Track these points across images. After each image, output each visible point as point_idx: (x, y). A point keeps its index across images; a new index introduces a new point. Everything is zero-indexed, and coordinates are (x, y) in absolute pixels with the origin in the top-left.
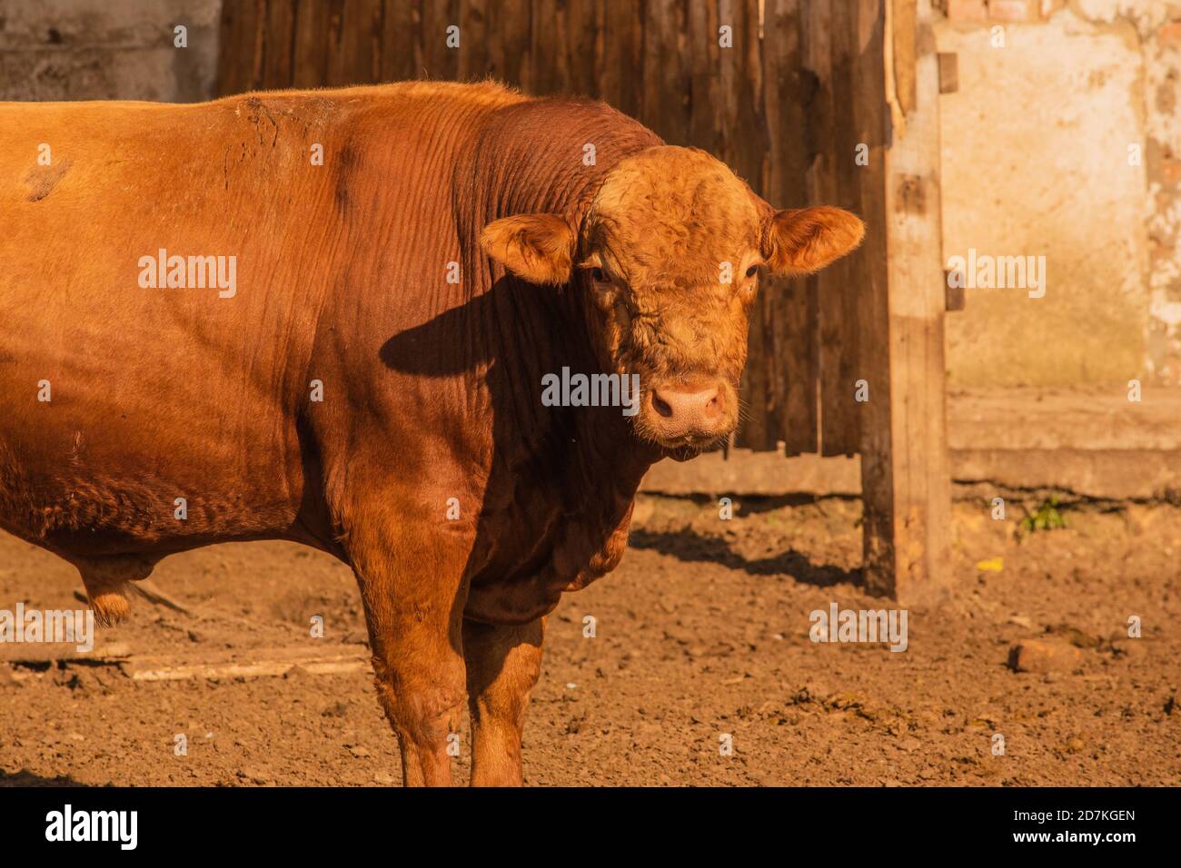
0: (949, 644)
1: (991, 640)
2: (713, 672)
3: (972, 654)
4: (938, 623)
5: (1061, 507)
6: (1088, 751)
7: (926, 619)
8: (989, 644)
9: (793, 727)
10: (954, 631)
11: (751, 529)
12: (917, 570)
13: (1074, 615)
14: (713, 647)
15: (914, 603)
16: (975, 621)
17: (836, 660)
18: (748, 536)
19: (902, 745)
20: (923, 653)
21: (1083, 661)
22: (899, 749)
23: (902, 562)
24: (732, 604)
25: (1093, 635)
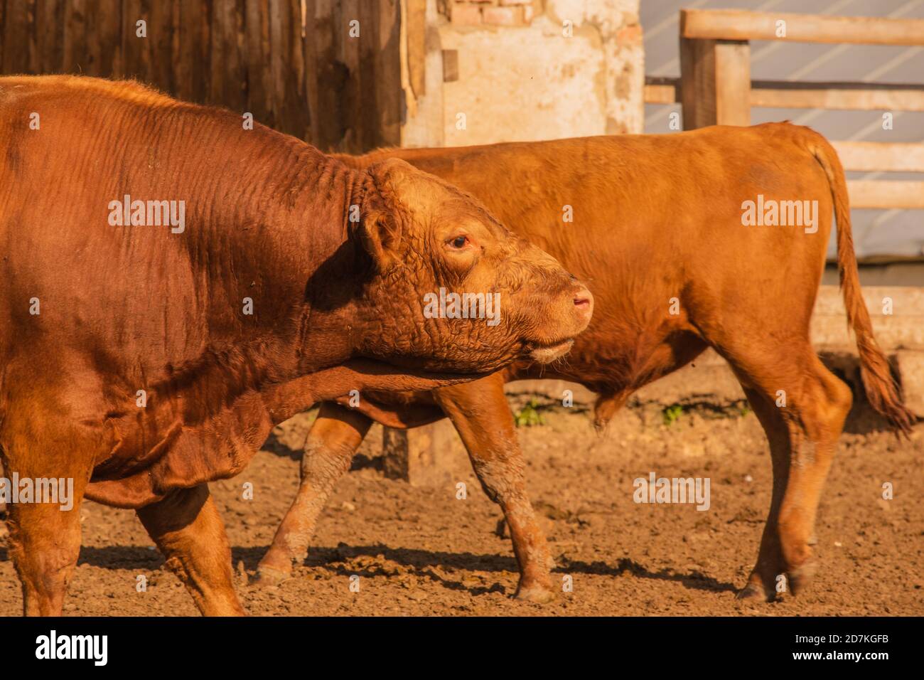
0: (450, 516)
1: (483, 514)
2: (264, 538)
3: (469, 525)
4: (442, 500)
5: (540, 408)
6: (559, 601)
7: (432, 496)
8: (482, 516)
9: (327, 582)
10: (455, 506)
11: (295, 425)
12: (426, 457)
13: (550, 494)
14: (264, 518)
15: (424, 484)
16: (470, 499)
17: (362, 529)
18: (293, 430)
19: (413, 596)
20: (430, 523)
21: (556, 531)
22: (410, 599)
23: (414, 451)
24: (280, 484)
25: (564, 510)
